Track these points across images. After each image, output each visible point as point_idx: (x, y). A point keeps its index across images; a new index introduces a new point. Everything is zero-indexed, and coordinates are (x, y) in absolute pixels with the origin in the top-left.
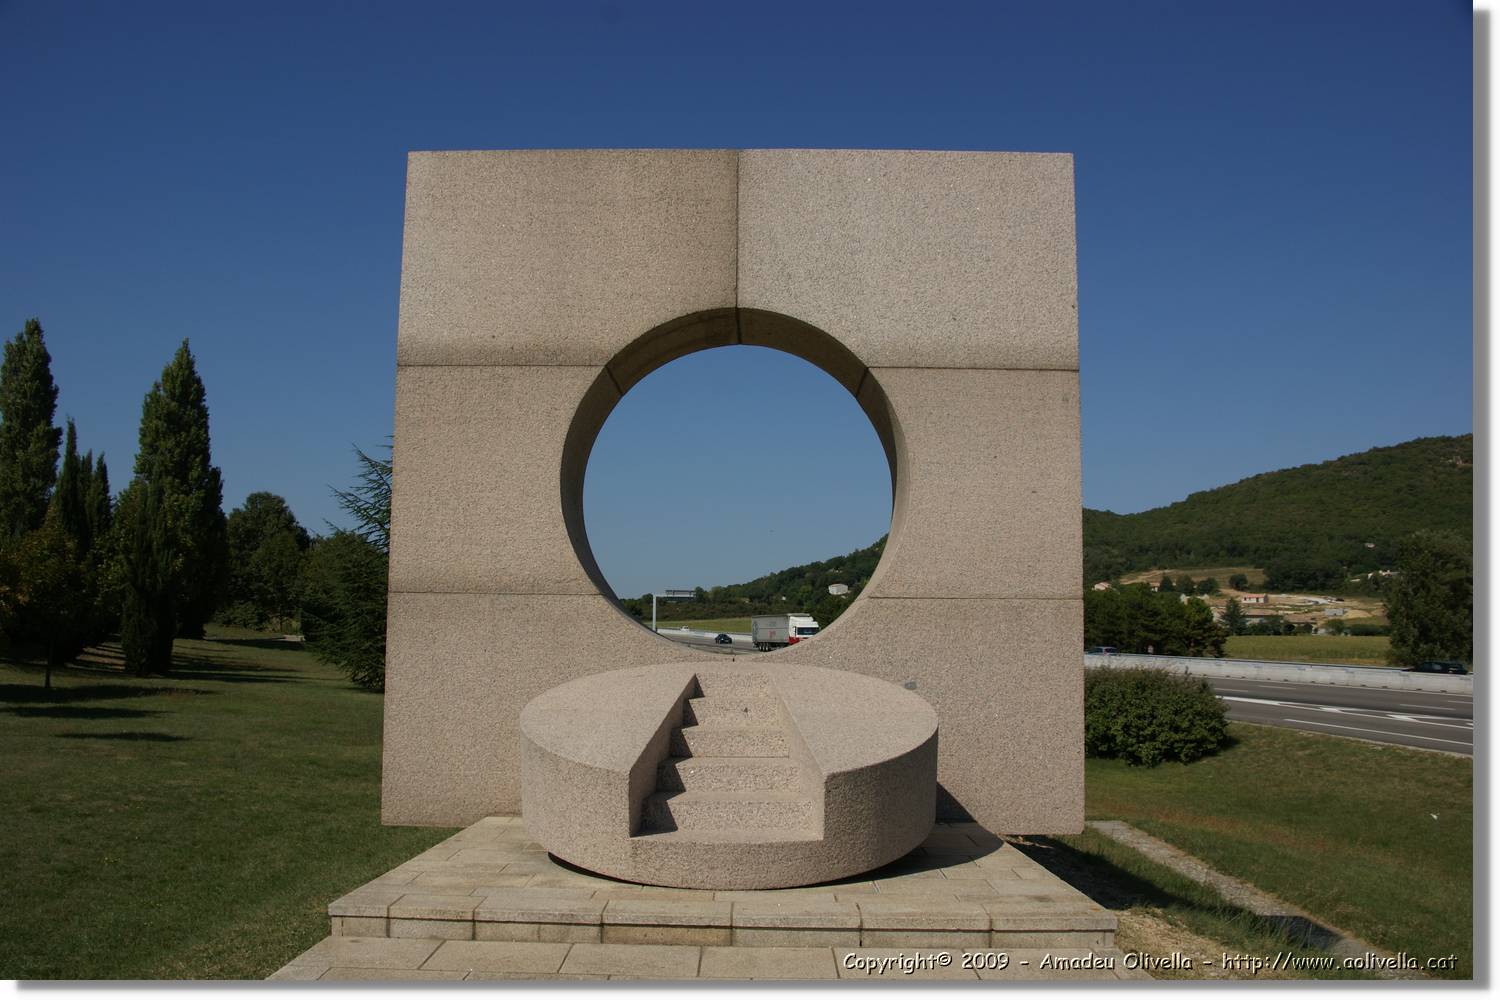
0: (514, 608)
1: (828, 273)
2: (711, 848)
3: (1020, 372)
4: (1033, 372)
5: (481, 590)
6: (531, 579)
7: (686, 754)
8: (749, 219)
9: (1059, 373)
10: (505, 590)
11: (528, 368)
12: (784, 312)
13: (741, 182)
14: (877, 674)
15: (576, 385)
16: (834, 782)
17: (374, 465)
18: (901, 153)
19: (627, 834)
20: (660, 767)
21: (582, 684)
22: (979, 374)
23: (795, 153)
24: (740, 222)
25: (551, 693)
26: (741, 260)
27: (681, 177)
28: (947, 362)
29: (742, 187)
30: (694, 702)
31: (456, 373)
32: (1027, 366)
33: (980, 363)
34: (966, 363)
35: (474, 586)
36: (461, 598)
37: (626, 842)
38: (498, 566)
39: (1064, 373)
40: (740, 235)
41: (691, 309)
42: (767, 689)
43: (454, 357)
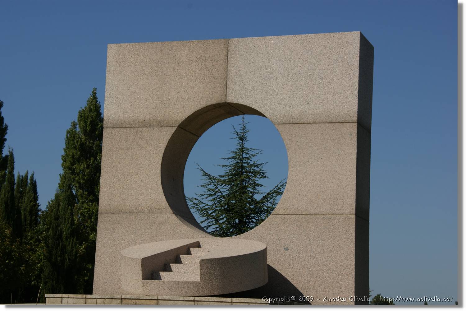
0: (143, 219)
1: (260, 87)
3: (333, 124)
4: (339, 124)
5: (131, 213)
6: (149, 208)
7: (179, 262)
8: (233, 67)
9: (349, 124)
10: (140, 213)
11: (150, 128)
13: (229, 52)
16: (203, 262)
20: (166, 264)
22: (316, 125)
24: (228, 68)
26: (228, 83)
27: (207, 51)
29: (229, 54)
30: (193, 248)
31: (124, 131)
32: (336, 122)
33: (317, 121)
34: (312, 121)
35: (129, 211)
36: (124, 216)
37: (141, 281)
38: (137, 203)
39: (351, 124)
40: (228, 74)
43: (124, 124)
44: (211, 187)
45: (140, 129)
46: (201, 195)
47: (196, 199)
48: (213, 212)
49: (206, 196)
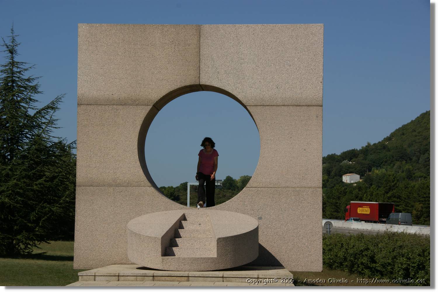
0: (121, 191)
1: (232, 71)
3: (300, 107)
4: (306, 107)
5: (110, 185)
6: (127, 181)
7: (179, 237)
8: (205, 51)
9: (315, 107)
10: (118, 185)
11: (125, 106)
12: (216, 86)
13: (201, 37)
15: (143, 112)
18: (260, 25)
19: (161, 256)
21: (147, 216)
22: (285, 108)
23: (220, 25)
24: (201, 52)
25: (136, 219)
26: (201, 66)
27: (179, 35)
28: (274, 103)
29: (202, 39)
30: (183, 222)
31: (99, 107)
32: (303, 105)
33: (286, 103)
34: (281, 104)
35: (107, 184)
36: (103, 188)
37: (161, 258)
38: (115, 176)
39: (317, 107)
40: (201, 57)
41: (183, 85)
42: (208, 218)
43: (98, 101)
45: (115, 106)
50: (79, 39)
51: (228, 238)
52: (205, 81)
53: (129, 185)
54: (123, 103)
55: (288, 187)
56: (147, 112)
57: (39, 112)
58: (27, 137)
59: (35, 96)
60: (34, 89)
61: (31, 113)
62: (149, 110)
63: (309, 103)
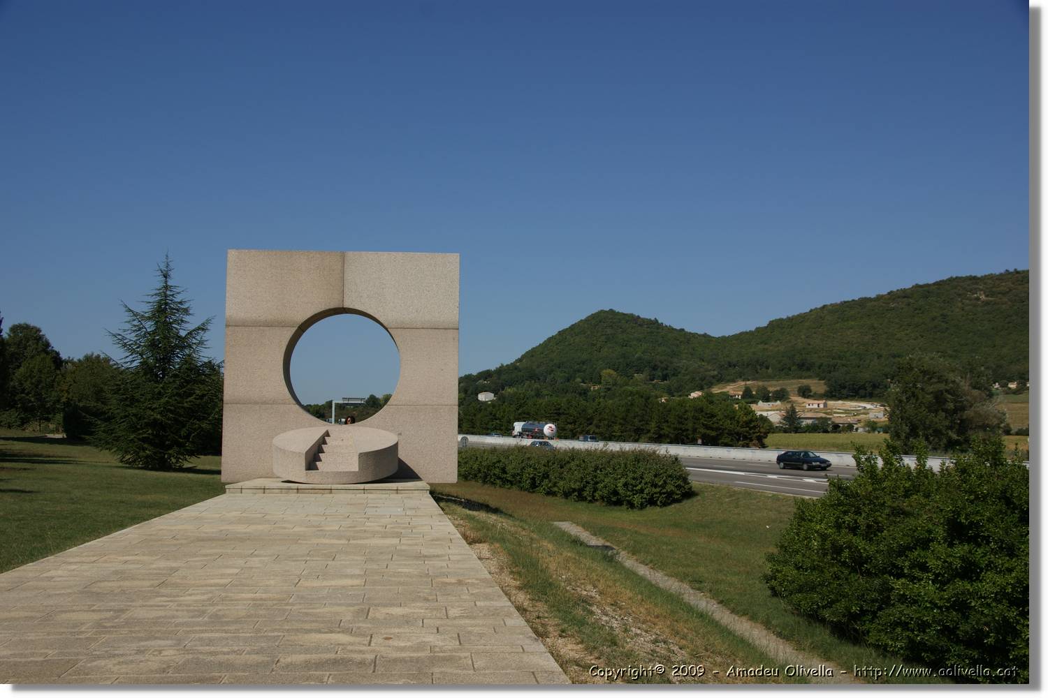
0: (267, 409)
1: (374, 296)
2: (327, 473)
3: (438, 330)
4: (443, 330)
6: (273, 399)
7: (323, 452)
8: (349, 276)
9: (452, 330)
11: (271, 327)
12: (359, 309)
13: (345, 264)
14: (388, 430)
15: (288, 334)
16: (361, 455)
17: (135, 314)
18: (400, 253)
19: (304, 468)
20: (315, 455)
21: (291, 432)
22: (425, 331)
23: (363, 253)
24: (344, 277)
25: (282, 435)
26: (345, 291)
27: (324, 261)
28: (414, 326)
30: (326, 438)
31: (246, 329)
32: (441, 328)
33: (425, 327)
34: (421, 327)
35: (253, 402)
36: (249, 406)
37: (305, 472)
38: (261, 395)
39: (454, 330)
40: (344, 282)
41: (327, 308)
42: (350, 434)
43: (246, 323)
44: (136, 323)
45: (261, 328)
46: (125, 331)
47: (119, 335)
48: (138, 348)
49: (129, 332)
50: (229, 264)
51: (369, 453)
52: (347, 304)
53: (274, 402)
54: (269, 324)
55: (426, 405)
56: (292, 333)
57: (190, 333)
58: (178, 357)
59: (186, 318)
60: (186, 311)
61: (183, 333)
62: (294, 331)
63: (447, 327)
